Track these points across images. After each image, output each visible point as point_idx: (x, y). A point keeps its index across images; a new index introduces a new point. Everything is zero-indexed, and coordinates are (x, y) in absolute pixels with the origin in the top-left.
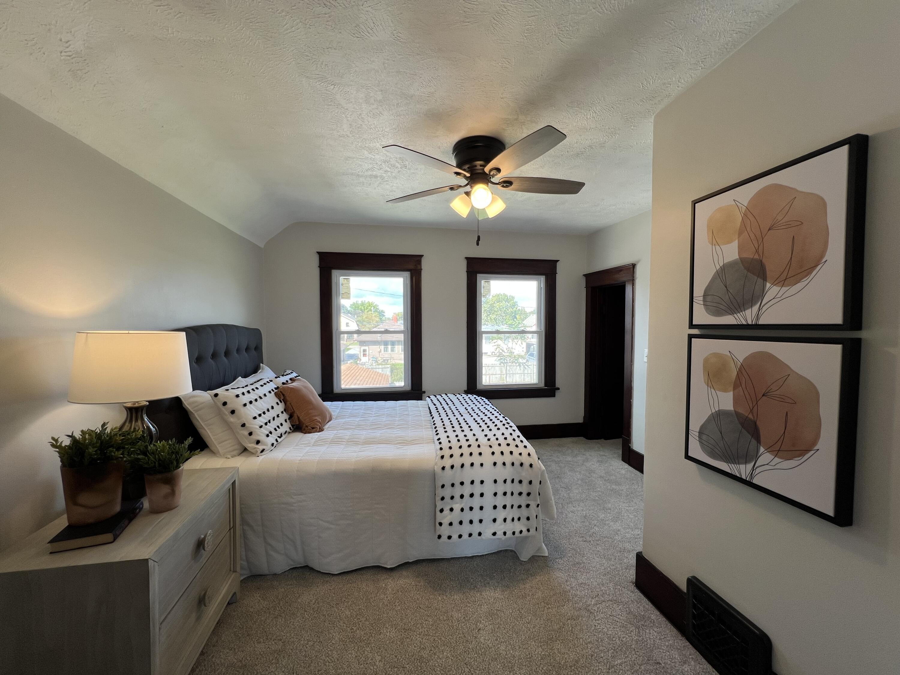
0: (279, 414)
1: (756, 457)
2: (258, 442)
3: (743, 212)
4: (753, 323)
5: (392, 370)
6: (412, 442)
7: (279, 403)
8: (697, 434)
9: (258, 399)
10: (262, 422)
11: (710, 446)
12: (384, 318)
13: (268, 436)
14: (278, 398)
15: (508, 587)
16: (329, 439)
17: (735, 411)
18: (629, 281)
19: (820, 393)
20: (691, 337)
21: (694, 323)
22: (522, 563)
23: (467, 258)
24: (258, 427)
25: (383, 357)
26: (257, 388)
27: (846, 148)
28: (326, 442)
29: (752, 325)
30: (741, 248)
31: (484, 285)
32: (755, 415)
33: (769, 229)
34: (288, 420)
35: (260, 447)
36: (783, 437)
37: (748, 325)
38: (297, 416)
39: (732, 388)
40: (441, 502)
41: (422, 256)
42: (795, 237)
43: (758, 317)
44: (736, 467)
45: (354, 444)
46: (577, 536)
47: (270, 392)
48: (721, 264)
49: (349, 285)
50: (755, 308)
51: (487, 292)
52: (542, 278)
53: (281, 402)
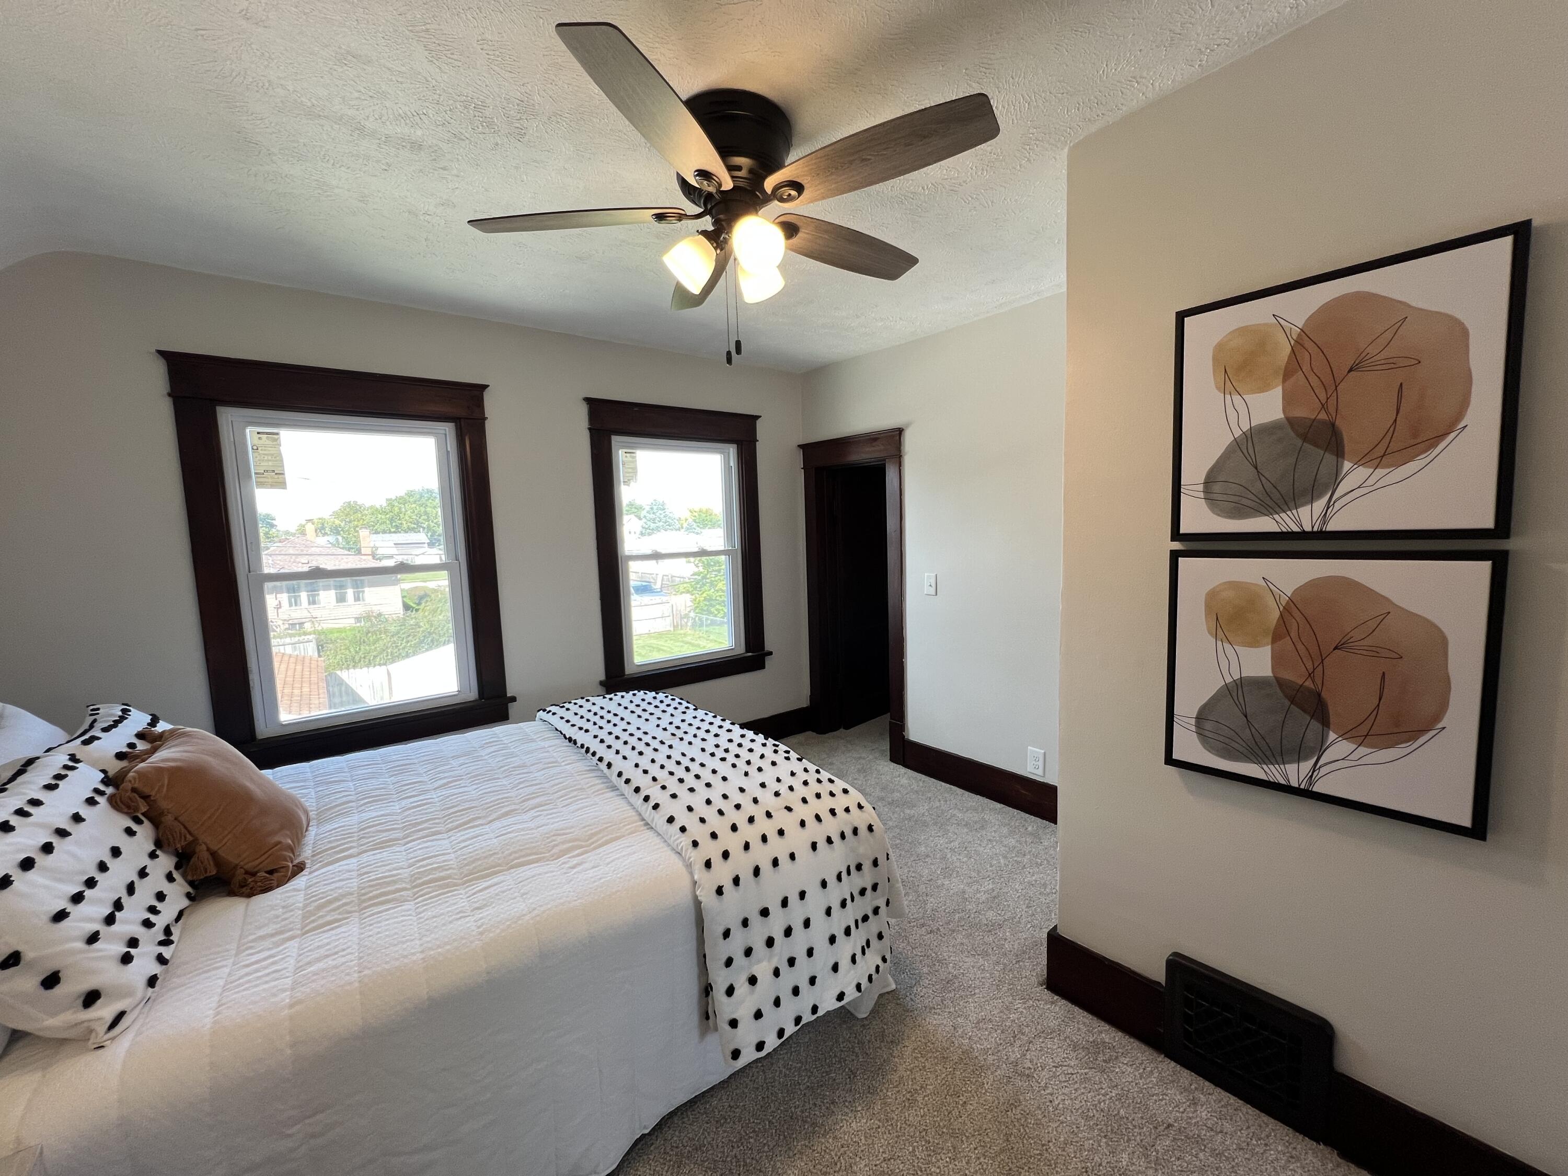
0: (145, 867)
1: (1321, 748)
2: (91, 998)
3: (1295, 338)
4: (1315, 529)
5: (322, 646)
6: (595, 838)
7: (135, 827)
8: (1193, 721)
9: (55, 840)
10: (91, 920)
11: (1221, 739)
12: (274, 530)
13: (126, 959)
14: (127, 813)
15: (872, 1091)
16: (351, 894)
17: (1274, 676)
18: (891, 457)
19: (1449, 638)
20: (1175, 556)
21: (1182, 531)
22: (865, 1023)
23: (589, 401)
24: (81, 945)
25: (286, 617)
26: (36, 803)
27: (1508, 241)
28: (347, 908)
29: (1312, 533)
30: (1288, 400)
31: (625, 459)
32: (1319, 683)
33: (1350, 370)
34: (176, 875)
35: (104, 1011)
36: (1375, 712)
37: (1304, 532)
38: (208, 849)
39: (1269, 639)
40: (725, 971)
41: (485, 387)
42: (1403, 385)
43: (1325, 518)
44: (1278, 768)
45: (441, 887)
46: (914, 926)
47: (91, 802)
48: (1246, 427)
49: (280, 451)
50: (1320, 505)
51: (631, 475)
52: (731, 449)
53: (138, 821)
